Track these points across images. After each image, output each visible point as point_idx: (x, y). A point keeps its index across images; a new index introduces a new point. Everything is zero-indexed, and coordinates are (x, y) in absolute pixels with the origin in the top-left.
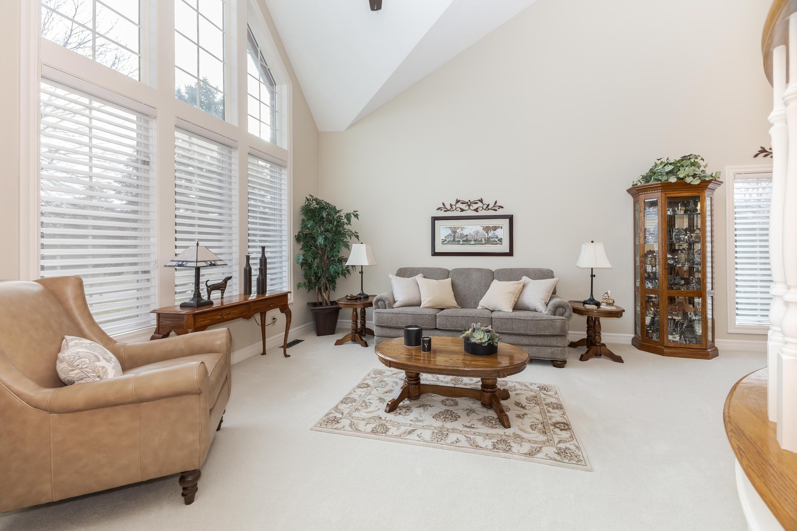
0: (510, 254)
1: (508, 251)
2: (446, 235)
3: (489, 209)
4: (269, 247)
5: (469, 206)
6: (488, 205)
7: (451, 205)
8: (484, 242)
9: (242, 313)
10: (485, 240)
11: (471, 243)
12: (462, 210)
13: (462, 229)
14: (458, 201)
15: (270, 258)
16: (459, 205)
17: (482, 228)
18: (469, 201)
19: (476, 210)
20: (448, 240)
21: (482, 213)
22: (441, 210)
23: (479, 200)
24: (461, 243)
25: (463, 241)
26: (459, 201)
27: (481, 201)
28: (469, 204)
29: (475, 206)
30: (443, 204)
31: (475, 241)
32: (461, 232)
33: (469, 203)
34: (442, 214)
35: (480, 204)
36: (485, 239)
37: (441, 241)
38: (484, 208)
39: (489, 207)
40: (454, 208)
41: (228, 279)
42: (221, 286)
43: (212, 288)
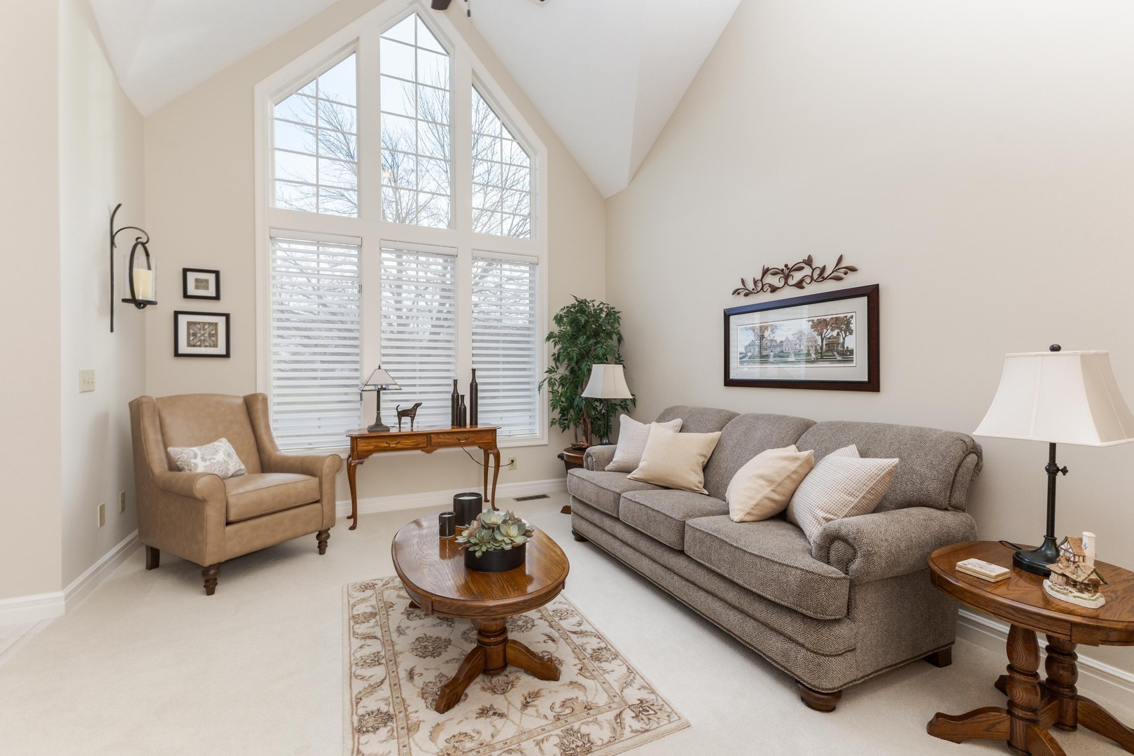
0: (872, 384)
1: (865, 379)
2: (747, 343)
3: (824, 279)
5: (786, 277)
6: (823, 270)
7: (755, 282)
8: (813, 356)
9: (418, 445)
10: (816, 352)
11: (789, 359)
12: (774, 289)
13: (774, 329)
14: (765, 272)
16: (770, 279)
17: (810, 323)
18: (786, 266)
19: (799, 285)
20: (749, 354)
21: (812, 289)
22: (739, 294)
23: (804, 262)
24: (771, 359)
25: (774, 356)
26: (768, 270)
27: (809, 262)
28: (786, 273)
29: (797, 276)
30: (743, 281)
31: (795, 355)
32: (772, 336)
33: (786, 271)
34: (742, 301)
35: (807, 271)
36: (816, 350)
37: (739, 356)
38: (815, 276)
39: (826, 275)
40: (760, 286)
41: (417, 405)
42: (410, 413)
43: (402, 414)
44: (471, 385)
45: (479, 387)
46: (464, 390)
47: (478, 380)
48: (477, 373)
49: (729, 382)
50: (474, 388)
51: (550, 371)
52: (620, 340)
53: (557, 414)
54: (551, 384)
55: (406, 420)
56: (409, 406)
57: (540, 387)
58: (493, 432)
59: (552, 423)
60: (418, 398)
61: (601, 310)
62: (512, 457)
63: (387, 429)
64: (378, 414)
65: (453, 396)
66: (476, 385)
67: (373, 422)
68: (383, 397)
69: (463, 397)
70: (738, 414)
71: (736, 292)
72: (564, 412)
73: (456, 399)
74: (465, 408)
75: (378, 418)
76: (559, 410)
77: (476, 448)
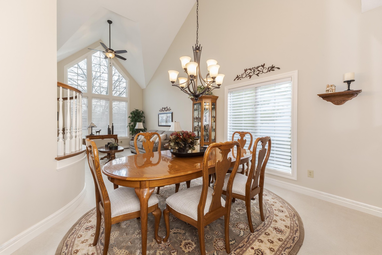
3: (168, 110)
4: (114, 123)
5: (165, 109)
12: (164, 111)
15: (114, 126)
17: (167, 117)
37: (160, 121)
40: (162, 110)
41: (100, 130)
42: (99, 132)
43: (97, 132)
44: (112, 126)
45: (114, 127)
46: (111, 127)
47: (113, 125)
48: (113, 124)
49: (159, 126)
50: (113, 127)
51: (130, 124)
52: (144, 117)
53: (131, 132)
54: (130, 126)
55: (98, 133)
56: (99, 130)
57: (127, 127)
58: (117, 135)
59: (130, 134)
60: (100, 129)
61: (140, 112)
62: (121, 141)
63: (94, 135)
64: (92, 132)
65: (108, 128)
66: (113, 126)
67: (91, 134)
68: (93, 129)
69: (110, 129)
70: (165, 131)
71: (160, 111)
72: (132, 132)
73: (109, 129)
74: (111, 131)
75: (92, 133)
76: (131, 131)
77: (113, 139)
